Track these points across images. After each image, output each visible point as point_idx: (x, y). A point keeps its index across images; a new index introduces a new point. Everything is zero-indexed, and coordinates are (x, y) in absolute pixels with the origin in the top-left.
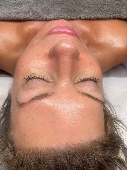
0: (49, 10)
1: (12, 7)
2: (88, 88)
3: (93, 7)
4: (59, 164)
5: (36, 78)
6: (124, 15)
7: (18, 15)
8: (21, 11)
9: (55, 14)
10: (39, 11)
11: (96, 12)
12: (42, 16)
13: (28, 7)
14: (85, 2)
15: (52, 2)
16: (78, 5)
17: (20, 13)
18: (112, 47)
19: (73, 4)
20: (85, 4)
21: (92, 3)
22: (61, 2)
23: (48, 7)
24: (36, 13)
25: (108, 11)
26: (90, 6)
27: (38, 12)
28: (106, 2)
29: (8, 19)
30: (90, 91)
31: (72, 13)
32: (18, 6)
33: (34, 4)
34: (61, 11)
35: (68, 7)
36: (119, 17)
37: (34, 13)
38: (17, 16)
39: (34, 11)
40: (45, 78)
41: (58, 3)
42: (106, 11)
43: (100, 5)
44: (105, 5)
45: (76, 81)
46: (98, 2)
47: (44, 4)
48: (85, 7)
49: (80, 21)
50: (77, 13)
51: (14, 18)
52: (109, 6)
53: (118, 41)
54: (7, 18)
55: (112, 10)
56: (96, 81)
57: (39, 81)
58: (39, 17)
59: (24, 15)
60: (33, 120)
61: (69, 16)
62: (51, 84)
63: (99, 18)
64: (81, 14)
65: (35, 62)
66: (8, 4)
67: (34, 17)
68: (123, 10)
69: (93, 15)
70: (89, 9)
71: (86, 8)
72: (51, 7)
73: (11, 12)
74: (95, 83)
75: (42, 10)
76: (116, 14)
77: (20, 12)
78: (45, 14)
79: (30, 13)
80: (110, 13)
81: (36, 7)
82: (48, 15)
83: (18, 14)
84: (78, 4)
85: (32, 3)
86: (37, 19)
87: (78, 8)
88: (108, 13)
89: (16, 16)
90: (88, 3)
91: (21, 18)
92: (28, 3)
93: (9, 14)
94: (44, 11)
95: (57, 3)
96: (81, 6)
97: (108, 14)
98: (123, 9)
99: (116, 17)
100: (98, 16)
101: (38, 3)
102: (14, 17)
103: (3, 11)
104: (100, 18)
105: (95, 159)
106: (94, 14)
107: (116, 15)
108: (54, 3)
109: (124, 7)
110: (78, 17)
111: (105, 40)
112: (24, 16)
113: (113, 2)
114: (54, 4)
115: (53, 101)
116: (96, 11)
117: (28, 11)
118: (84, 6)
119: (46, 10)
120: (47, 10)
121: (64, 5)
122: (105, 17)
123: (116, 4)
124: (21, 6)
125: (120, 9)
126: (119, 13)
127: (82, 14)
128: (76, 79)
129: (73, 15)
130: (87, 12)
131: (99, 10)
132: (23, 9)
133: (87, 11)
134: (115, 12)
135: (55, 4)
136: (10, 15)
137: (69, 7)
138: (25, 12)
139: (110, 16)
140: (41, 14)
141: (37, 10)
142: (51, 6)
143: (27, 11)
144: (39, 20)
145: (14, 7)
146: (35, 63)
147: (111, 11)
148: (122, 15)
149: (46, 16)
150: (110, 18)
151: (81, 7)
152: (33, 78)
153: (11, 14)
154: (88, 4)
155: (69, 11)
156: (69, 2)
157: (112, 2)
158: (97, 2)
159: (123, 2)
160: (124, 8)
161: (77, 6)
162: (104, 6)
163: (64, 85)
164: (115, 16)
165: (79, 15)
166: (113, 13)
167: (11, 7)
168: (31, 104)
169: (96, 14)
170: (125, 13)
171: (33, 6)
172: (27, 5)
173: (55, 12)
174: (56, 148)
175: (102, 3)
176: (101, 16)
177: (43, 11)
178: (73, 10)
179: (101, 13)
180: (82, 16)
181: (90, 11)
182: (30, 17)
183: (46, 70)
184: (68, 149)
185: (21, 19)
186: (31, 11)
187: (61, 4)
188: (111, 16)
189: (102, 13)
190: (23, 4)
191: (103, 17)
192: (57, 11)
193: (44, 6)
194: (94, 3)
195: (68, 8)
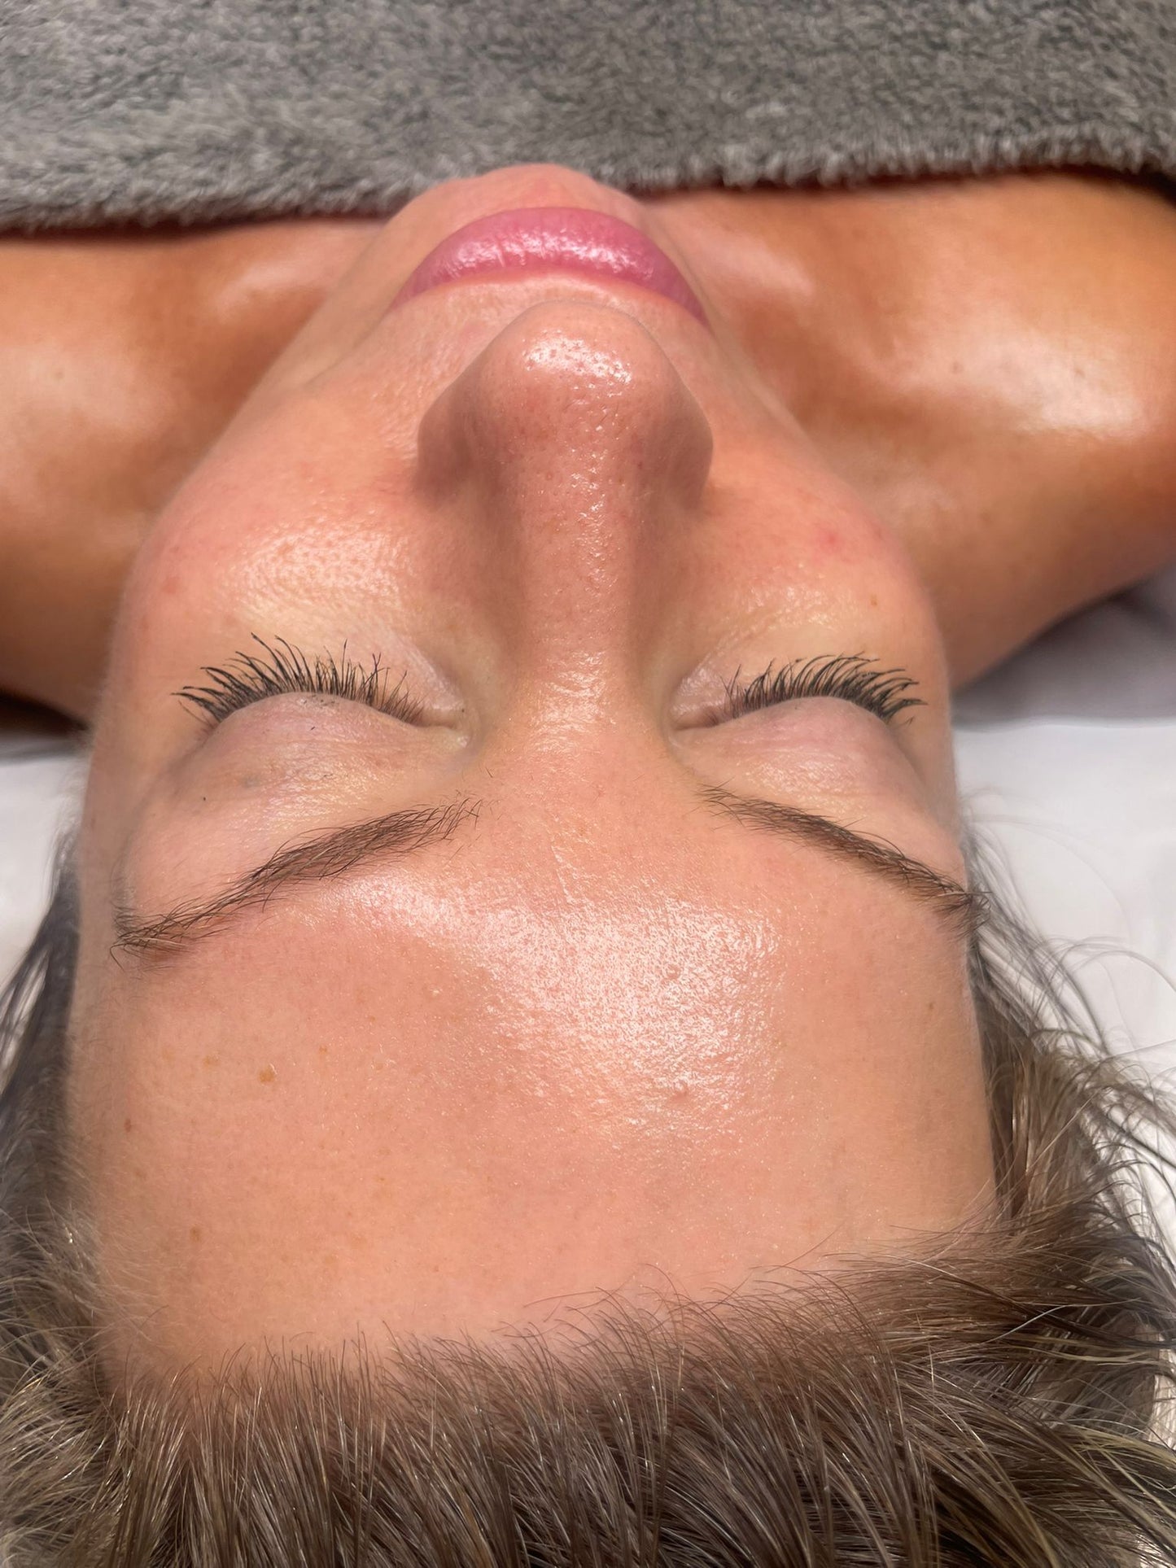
0: (424, 115)
1: (89, 113)
2: (808, 765)
3: (832, 73)
4: (537, 1516)
5: (300, 683)
6: (1127, 131)
7: (146, 175)
8: (169, 136)
9: (484, 149)
10: (340, 131)
11: (862, 111)
12: (369, 172)
13: (233, 105)
14: (758, 36)
15: (457, 51)
16: (694, 66)
17: (167, 157)
18: (1024, 426)
19: (643, 53)
20: (758, 54)
21: (821, 43)
22: (534, 47)
23: (416, 91)
24: (313, 152)
25: (977, 99)
26: (806, 66)
27: (328, 142)
28: (946, 26)
29: (59, 219)
30: (825, 792)
31: (643, 133)
32: (149, 96)
33: (292, 74)
34: (536, 122)
35: (596, 82)
36: (1076, 149)
37: (291, 147)
38: (138, 185)
39: (287, 135)
40: (388, 684)
41: (511, 51)
42: (950, 104)
43: (892, 53)
44: (944, 46)
45: (687, 709)
46: (878, 27)
47: (379, 68)
48: (756, 81)
49: (720, 205)
50: (683, 135)
51: (110, 209)
52: (980, 55)
53: (1079, 372)
54: (49, 208)
55: (1005, 94)
56: (884, 696)
57: (330, 712)
58: (335, 187)
59: (201, 173)
60: (267, 1077)
61: (615, 158)
62: (447, 733)
63: (893, 167)
64: (723, 142)
65: (292, 539)
66: (49, 83)
67: (294, 185)
68: (1111, 87)
69: (837, 148)
70: (795, 90)
71: (766, 88)
72: (443, 95)
73: (86, 151)
74: (872, 715)
75: (366, 124)
76: (1044, 123)
77: (161, 150)
78: (391, 153)
79: (253, 152)
80: (996, 122)
81: (309, 97)
82: (417, 161)
83: (144, 166)
84: (689, 53)
85: (272, 65)
86: (320, 205)
87: (693, 89)
88: (971, 117)
89: (123, 186)
90: (781, 42)
91: (169, 198)
92: (238, 63)
93: (65, 169)
94: (386, 127)
95: (497, 57)
96: (723, 69)
97: (975, 125)
98: (1112, 75)
99: (1055, 154)
100: (885, 150)
101: (322, 65)
102: (110, 199)
103: (10, 145)
104: (902, 166)
105: (901, 1452)
106: (841, 138)
107: (1045, 134)
108: (470, 54)
109: (1122, 65)
110: (697, 165)
111: (956, 368)
112: (205, 183)
113: (1017, 21)
114: (475, 66)
115: (465, 886)
116: (857, 104)
117: (235, 138)
118: (743, 68)
119: (399, 116)
120: (409, 119)
121: (563, 69)
122: (949, 155)
123: (1046, 40)
124: (170, 95)
125: (1082, 78)
126: (1080, 118)
127: (737, 138)
128: (692, 685)
129: (648, 147)
130: (781, 121)
131: (885, 95)
132: (190, 118)
133: (776, 109)
134: (1038, 112)
135: (483, 68)
136: (71, 179)
137: (609, 84)
138: (207, 148)
139: (996, 148)
140: (359, 159)
141: (317, 121)
142: (448, 79)
143: (225, 133)
144: (339, 215)
145: (106, 104)
146: (286, 549)
147: (997, 100)
148: (1105, 135)
149: (404, 169)
150: (999, 166)
151: (716, 80)
152: (272, 688)
153: (80, 169)
154: (783, 53)
155: (609, 121)
156: (611, 38)
157: (1007, 21)
158: (872, 27)
159: (1111, 17)
160: (1124, 72)
161: (681, 70)
162: (932, 59)
163: (573, 735)
164: (1044, 146)
165: (708, 147)
166: (1020, 120)
167: (84, 104)
168: (253, 924)
169: (858, 136)
170: (1134, 117)
171: (277, 92)
172: (231, 87)
173: (485, 131)
174: (505, 1352)
175: (913, 35)
176: (907, 150)
177: (375, 128)
178: (648, 111)
179: (908, 127)
180: (738, 158)
181: (806, 111)
182: (254, 191)
183: (398, 604)
184: (624, 1360)
185: (171, 207)
186: (261, 133)
187: (540, 63)
188: (1007, 145)
189: (921, 124)
190: (186, 80)
191: (931, 156)
192: (503, 123)
193: (379, 85)
194: (837, 39)
195: (601, 95)
